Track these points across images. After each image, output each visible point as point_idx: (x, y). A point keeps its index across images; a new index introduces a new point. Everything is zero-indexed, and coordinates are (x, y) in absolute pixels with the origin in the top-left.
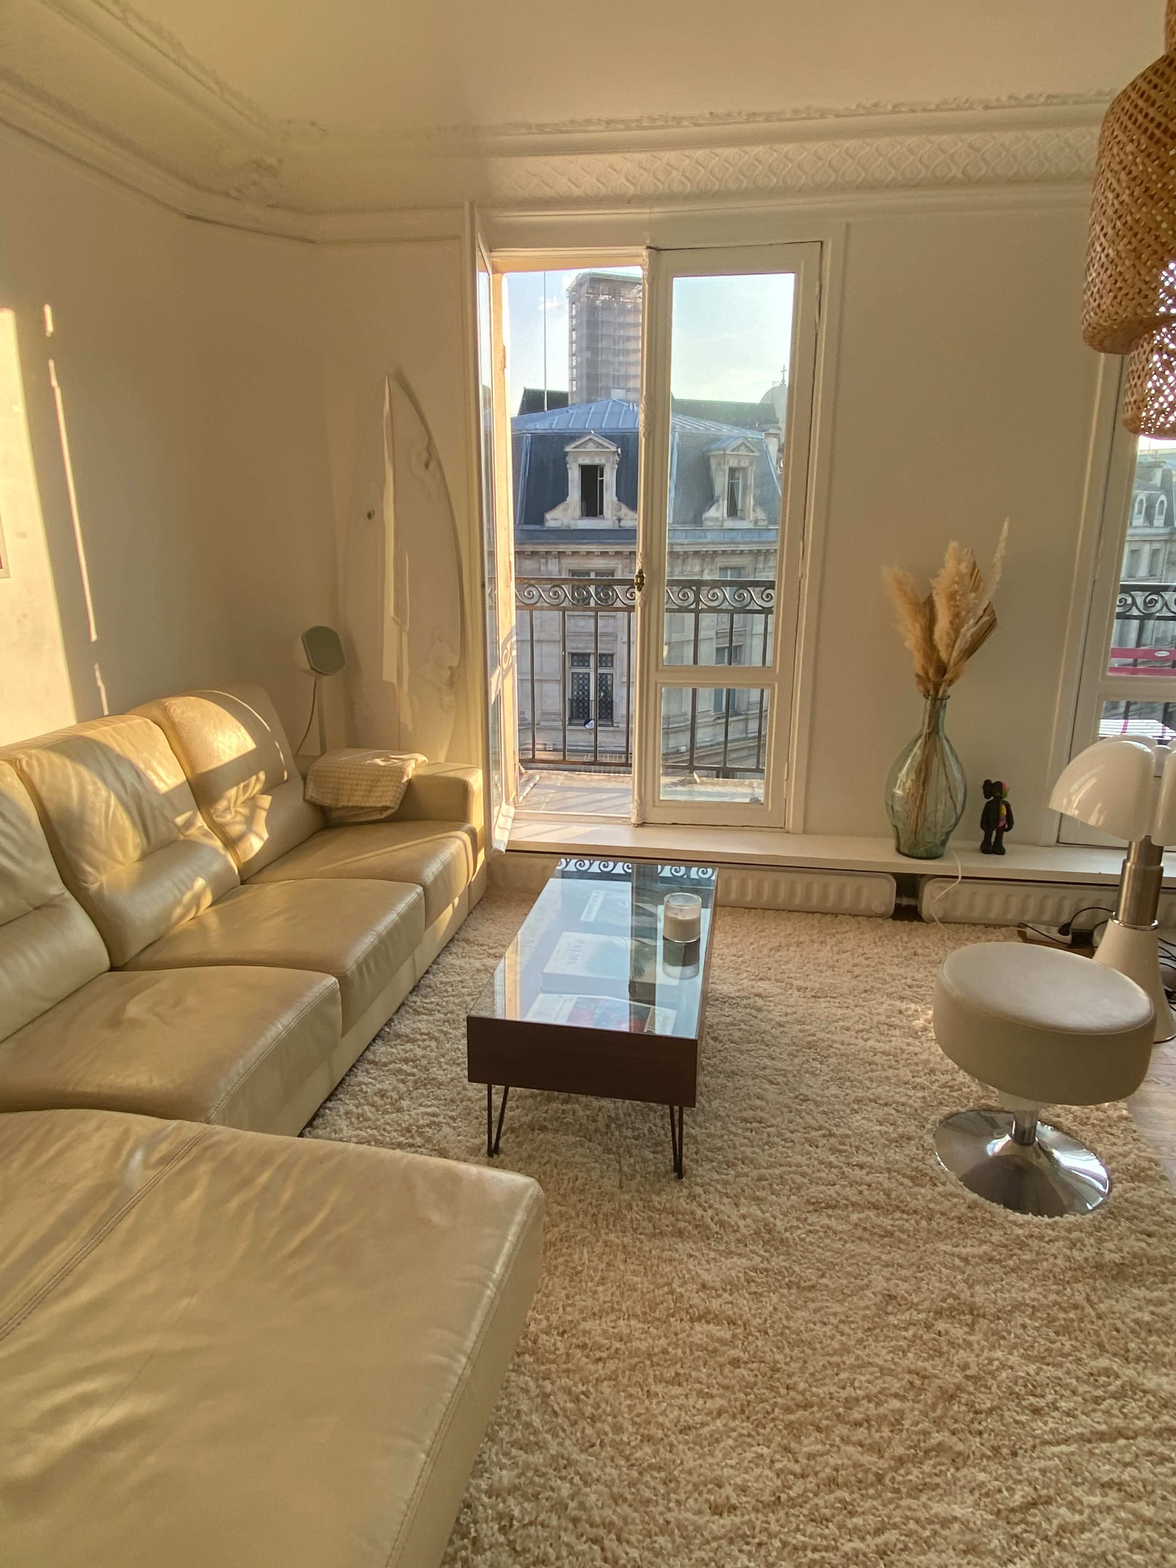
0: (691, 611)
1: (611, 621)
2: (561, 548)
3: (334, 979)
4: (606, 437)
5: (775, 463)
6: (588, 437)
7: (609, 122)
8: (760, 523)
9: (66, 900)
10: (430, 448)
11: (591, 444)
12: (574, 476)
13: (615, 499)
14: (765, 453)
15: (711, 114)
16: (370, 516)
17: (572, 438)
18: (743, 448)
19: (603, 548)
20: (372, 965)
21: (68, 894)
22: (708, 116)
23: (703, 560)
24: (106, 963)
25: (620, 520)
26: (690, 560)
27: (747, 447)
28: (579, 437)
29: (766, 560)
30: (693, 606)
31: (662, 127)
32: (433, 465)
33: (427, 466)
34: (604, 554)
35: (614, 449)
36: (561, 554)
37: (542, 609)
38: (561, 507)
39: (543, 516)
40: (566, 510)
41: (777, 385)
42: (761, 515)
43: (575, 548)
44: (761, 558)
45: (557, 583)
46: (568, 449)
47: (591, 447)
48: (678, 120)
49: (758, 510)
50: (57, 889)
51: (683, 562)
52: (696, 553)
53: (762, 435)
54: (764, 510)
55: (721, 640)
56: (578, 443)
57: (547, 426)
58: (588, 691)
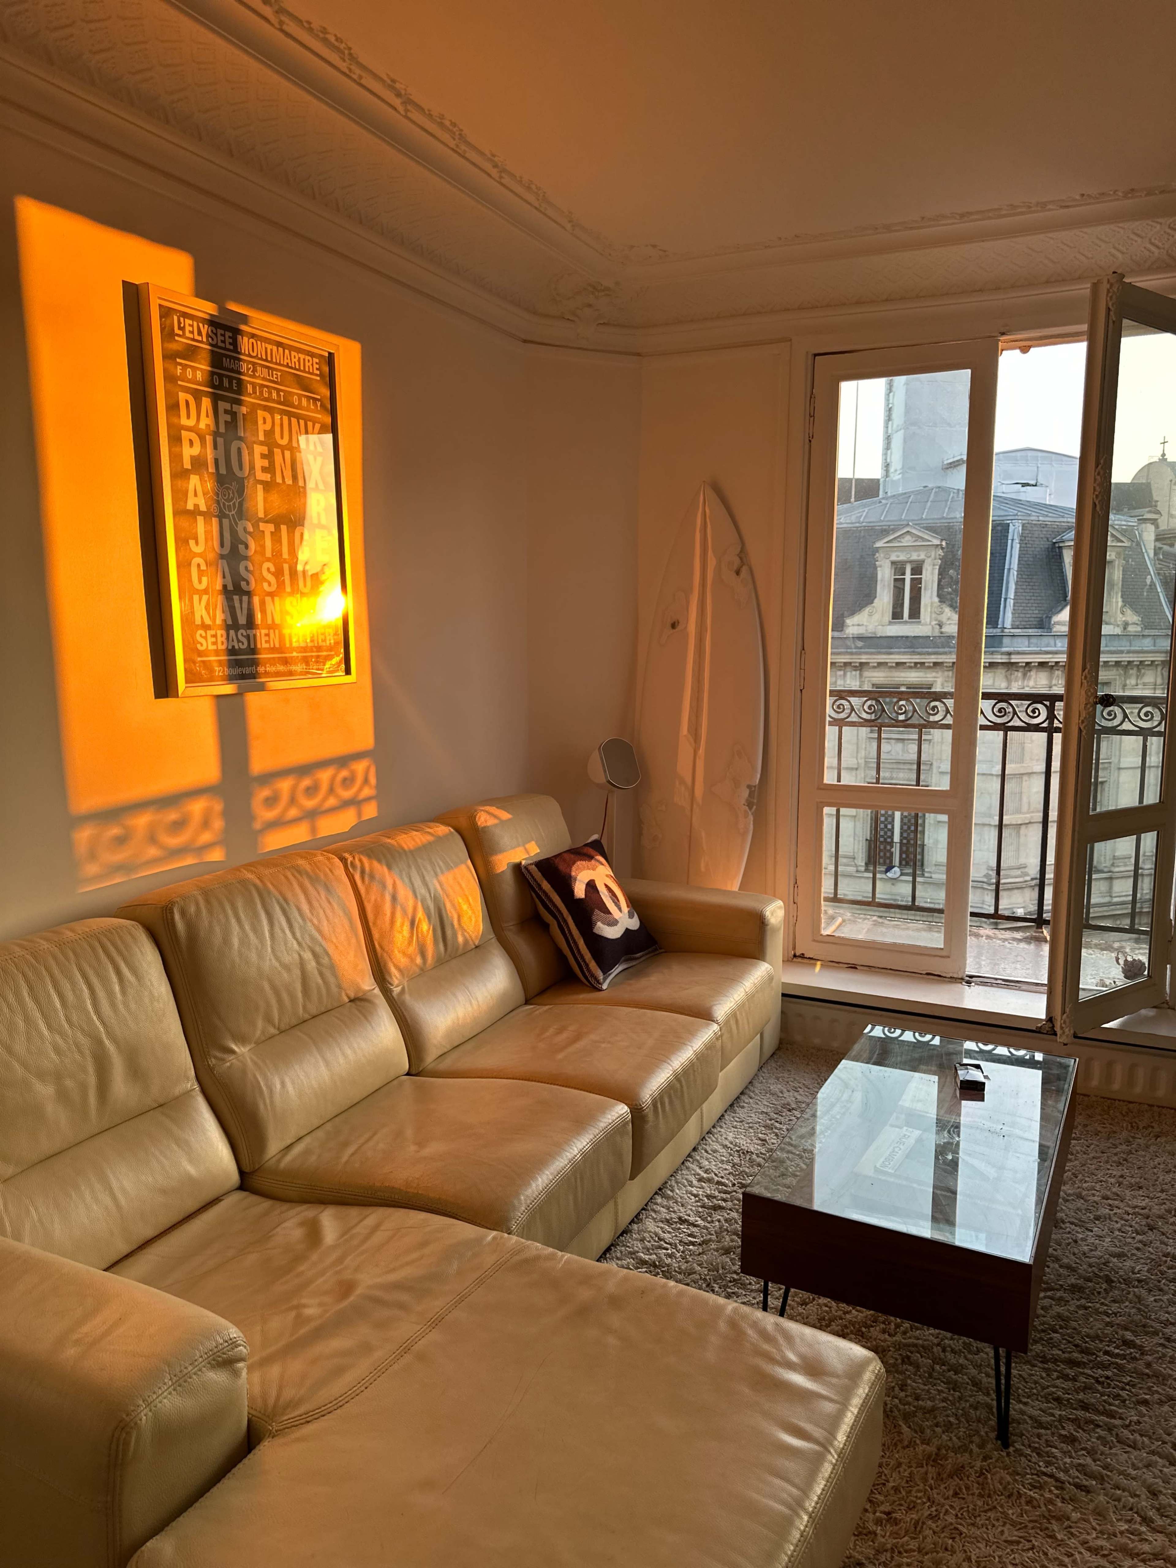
0: (1043, 730)
2: (864, 659)
3: (626, 1108)
4: (927, 528)
5: (1152, 554)
6: (905, 530)
7: (962, 216)
8: (1131, 629)
9: (376, 996)
10: (743, 554)
11: (908, 538)
12: (885, 574)
13: (936, 600)
14: (1138, 544)
15: (1083, 195)
16: (673, 626)
17: (885, 532)
19: (917, 659)
20: (667, 1100)
21: (377, 991)
22: (1078, 197)
23: (1052, 674)
24: (405, 1064)
25: (940, 626)
26: (1033, 673)
28: (894, 530)
30: (1045, 725)
31: (1022, 213)
32: (744, 571)
33: (738, 573)
34: (918, 666)
35: (936, 542)
36: (862, 666)
37: (853, 724)
38: (867, 610)
39: (844, 622)
40: (871, 615)
41: (1156, 459)
42: (1131, 617)
43: (882, 658)
45: (872, 696)
46: (879, 544)
47: (907, 541)
48: (1043, 206)
49: (1129, 612)
50: (368, 984)
51: (1025, 675)
52: (1042, 665)
53: (1133, 522)
54: (1136, 611)
56: (892, 537)
57: (853, 519)
58: (892, 831)
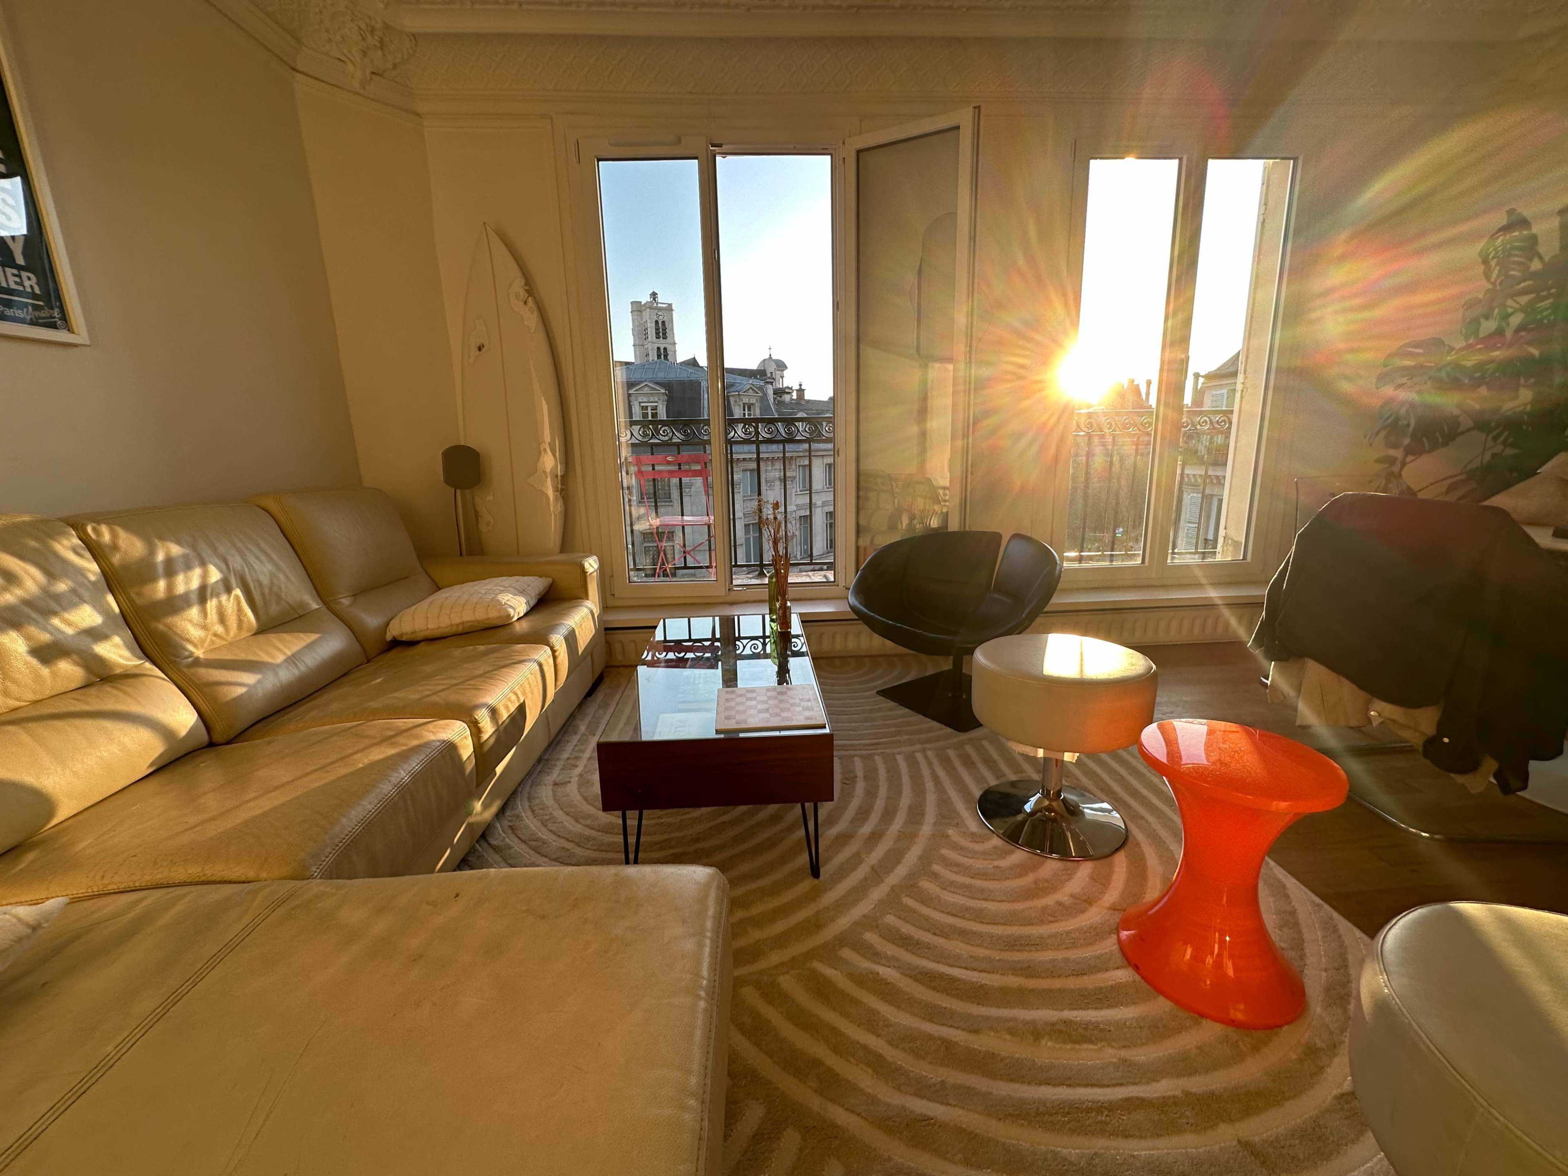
1: (670, 508)
3: (463, 725)
4: (658, 383)
6: (645, 384)
11: (646, 388)
14: (766, 395)
16: (480, 349)
17: (634, 384)
18: (751, 390)
27: (753, 390)
28: (639, 384)
29: (773, 465)
32: (530, 302)
33: (525, 303)
35: (663, 391)
44: (770, 463)
46: (631, 392)
47: (647, 390)
53: (762, 383)
55: (747, 519)
56: (638, 388)
